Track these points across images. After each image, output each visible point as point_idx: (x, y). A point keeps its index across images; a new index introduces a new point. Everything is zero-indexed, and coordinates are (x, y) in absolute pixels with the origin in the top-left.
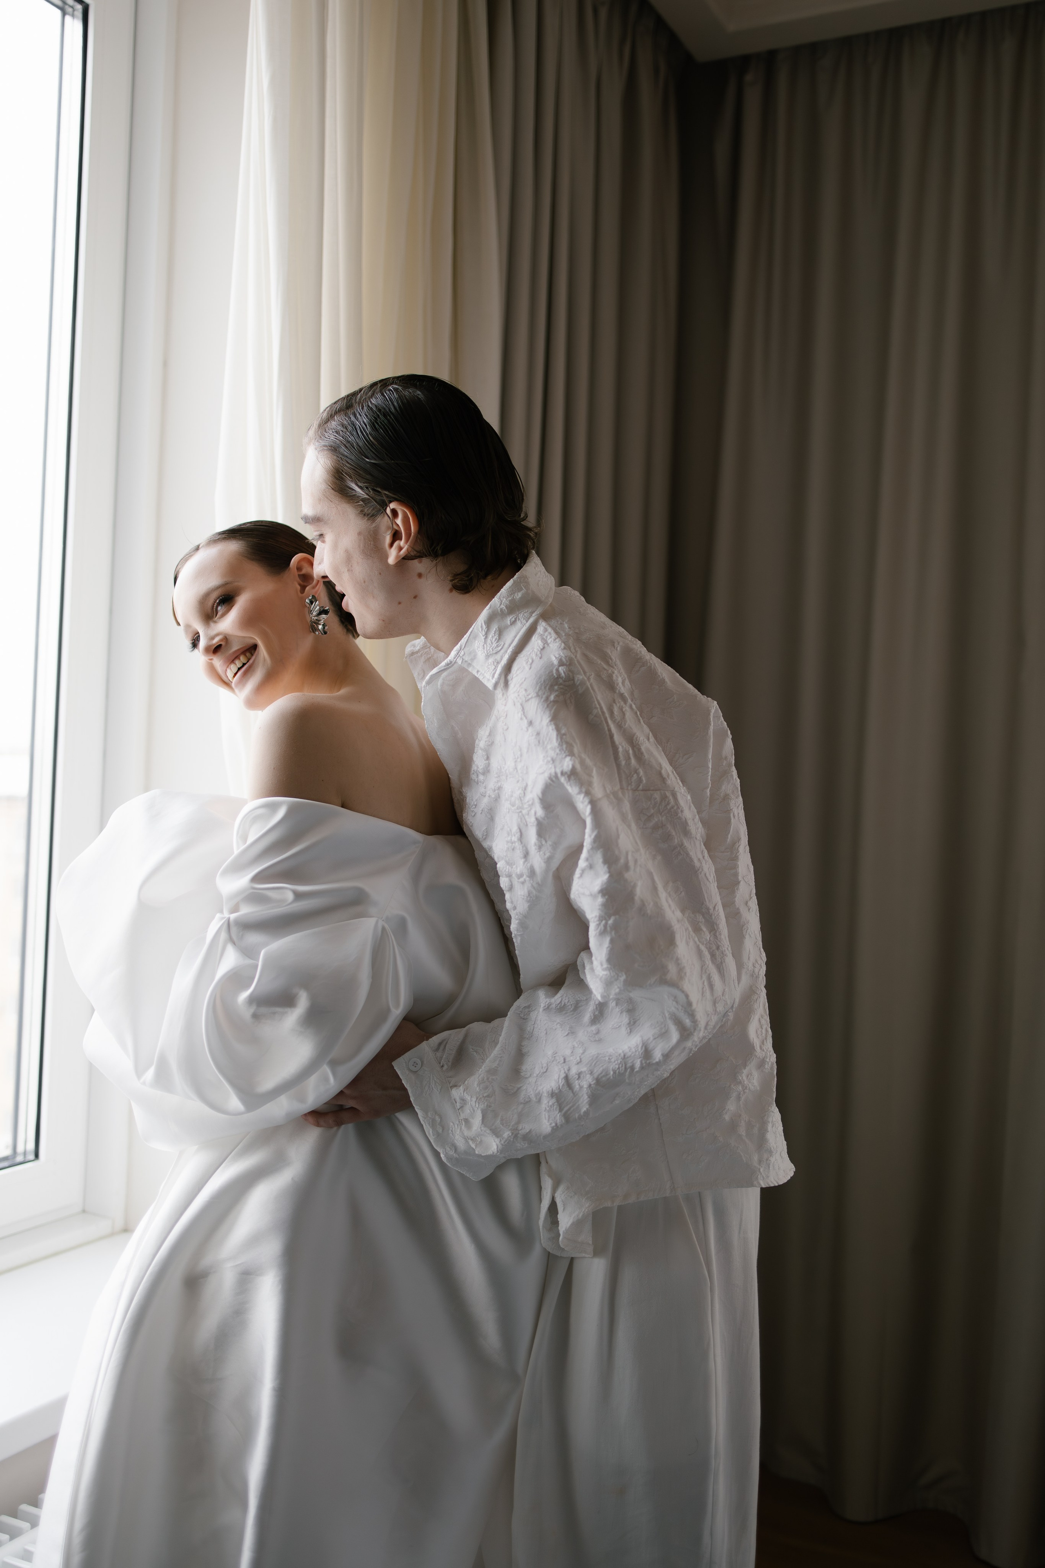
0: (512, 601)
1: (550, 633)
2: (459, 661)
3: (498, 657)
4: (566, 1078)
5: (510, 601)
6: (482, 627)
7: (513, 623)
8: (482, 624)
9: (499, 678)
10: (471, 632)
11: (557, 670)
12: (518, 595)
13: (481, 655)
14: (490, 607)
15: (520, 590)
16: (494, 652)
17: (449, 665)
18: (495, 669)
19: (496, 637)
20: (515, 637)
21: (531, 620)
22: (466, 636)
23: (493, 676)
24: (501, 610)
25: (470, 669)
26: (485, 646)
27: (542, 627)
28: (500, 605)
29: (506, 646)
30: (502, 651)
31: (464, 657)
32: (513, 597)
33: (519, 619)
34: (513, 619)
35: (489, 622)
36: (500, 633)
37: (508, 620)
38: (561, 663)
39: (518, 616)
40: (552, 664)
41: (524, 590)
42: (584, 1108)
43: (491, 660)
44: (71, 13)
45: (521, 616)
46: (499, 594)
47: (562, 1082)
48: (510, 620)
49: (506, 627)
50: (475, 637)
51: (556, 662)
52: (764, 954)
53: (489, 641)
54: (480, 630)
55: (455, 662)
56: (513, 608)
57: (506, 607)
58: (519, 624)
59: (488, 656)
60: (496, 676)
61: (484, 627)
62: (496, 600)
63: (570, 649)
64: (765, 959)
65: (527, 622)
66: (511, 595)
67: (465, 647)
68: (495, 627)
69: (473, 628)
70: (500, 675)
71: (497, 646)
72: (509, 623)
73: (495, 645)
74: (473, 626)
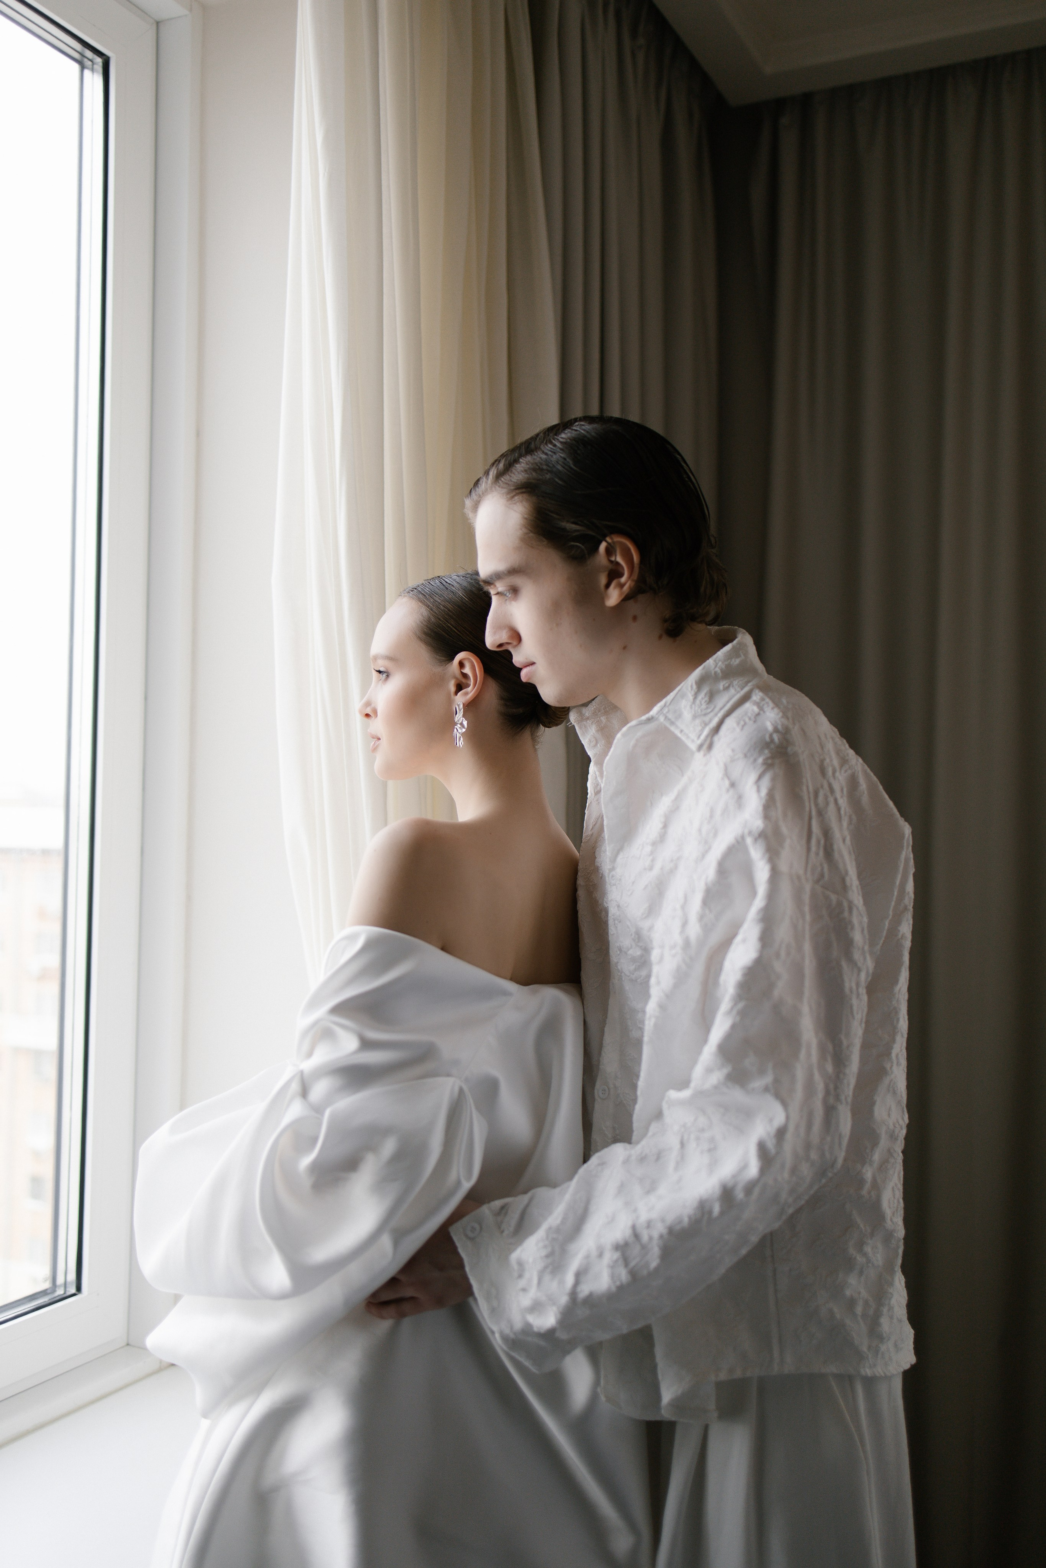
0: (728, 666)
1: (767, 703)
2: (662, 719)
3: (707, 719)
4: (634, 1227)
5: (727, 666)
6: (692, 687)
7: (726, 689)
8: (692, 684)
9: (705, 740)
10: (679, 691)
11: (771, 735)
12: (736, 662)
13: (687, 715)
14: (704, 668)
15: (738, 656)
16: (703, 713)
17: (650, 720)
18: (702, 731)
19: (707, 699)
20: (728, 702)
21: (746, 689)
22: (672, 695)
23: (699, 737)
24: (715, 673)
25: (672, 728)
26: (693, 706)
27: (757, 696)
28: (716, 667)
29: (717, 709)
30: (712, 714)
31: (668, 715)
32: (730, 662)
33: (733, 686)
34: (727, 685)
35: (700, 683)
36: (712, 696)
37: (721, 685)
38: (776, 730)
39: (732, 682)
40: (766, 729)
41: (743, 657)
42: (654, 1264)
43: (697, 721)
44: (91, 67)
45: (735, 683)
46: (715, 656)
47: (628, 1232)
48: (724, 685)
49: (718, 692)
50: (683, 696)
51: (770, 728)
52: (906, 1116)
53: (698, 702)
54: (690, 689)
55: (657, 719)
56: (729, 673)
57: (721, 670)
58: (732, 691)
59: (695, 717)
60: (703, 737)
61: (695, 687)
62: (710, 662)
63: (788, 718)
64: (907, 1121)
65: (742, 689)
66: (728, 659)
67: (670, 704)
68: (705, 690)
69: (682, 687)
70: (707, 736)
71: (707, 708)
72: (721, 687)
73: (704, 706)
74: (682, 685)
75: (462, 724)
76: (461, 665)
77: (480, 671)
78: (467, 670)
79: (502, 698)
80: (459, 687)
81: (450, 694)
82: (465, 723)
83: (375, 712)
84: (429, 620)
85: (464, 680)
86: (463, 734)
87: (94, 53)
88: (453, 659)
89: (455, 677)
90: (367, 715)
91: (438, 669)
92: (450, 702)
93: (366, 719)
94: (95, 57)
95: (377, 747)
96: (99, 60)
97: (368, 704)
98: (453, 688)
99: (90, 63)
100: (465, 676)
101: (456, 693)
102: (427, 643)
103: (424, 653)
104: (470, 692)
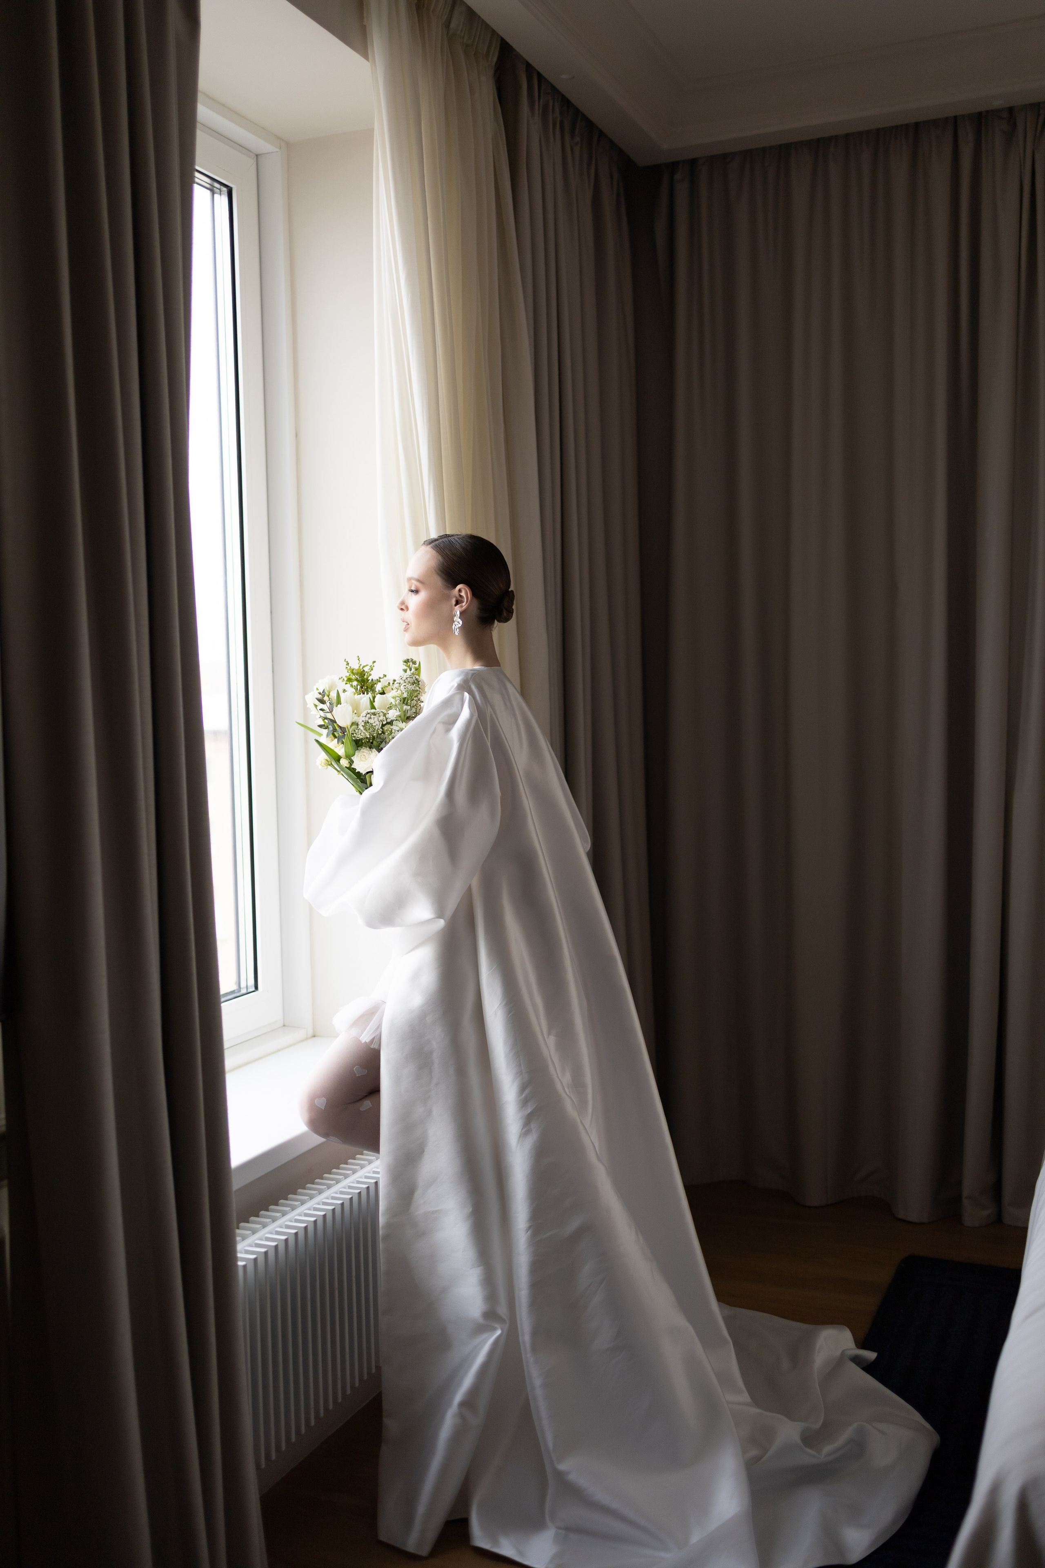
44: (218, 193)
75: (458, 622)
76: (460, 591)
77: (470, 595)
78: (463, 594)
79: (479, 609)
80: (457, 603)
81: (452, 606)
82: (461, 622)
83: (407, 608)
84: (443, 564)
85: (460, 599)
86: (459, 628)
87: (221, 185)
88: (455, 587)
89: (456, 597)
90: (402, 609)
91: (447, 592)
92: (452, 610)
93: (401, 611)
94: (222, 187)
95: (407, 629)
96: (225, 189)
97: (403, 603)
98: (454, 603)
99: (218, 191)
100: (461, 596)
101: (456, 605)
102: (441, 576)
103: (438, 581)
104: (464, 605)
